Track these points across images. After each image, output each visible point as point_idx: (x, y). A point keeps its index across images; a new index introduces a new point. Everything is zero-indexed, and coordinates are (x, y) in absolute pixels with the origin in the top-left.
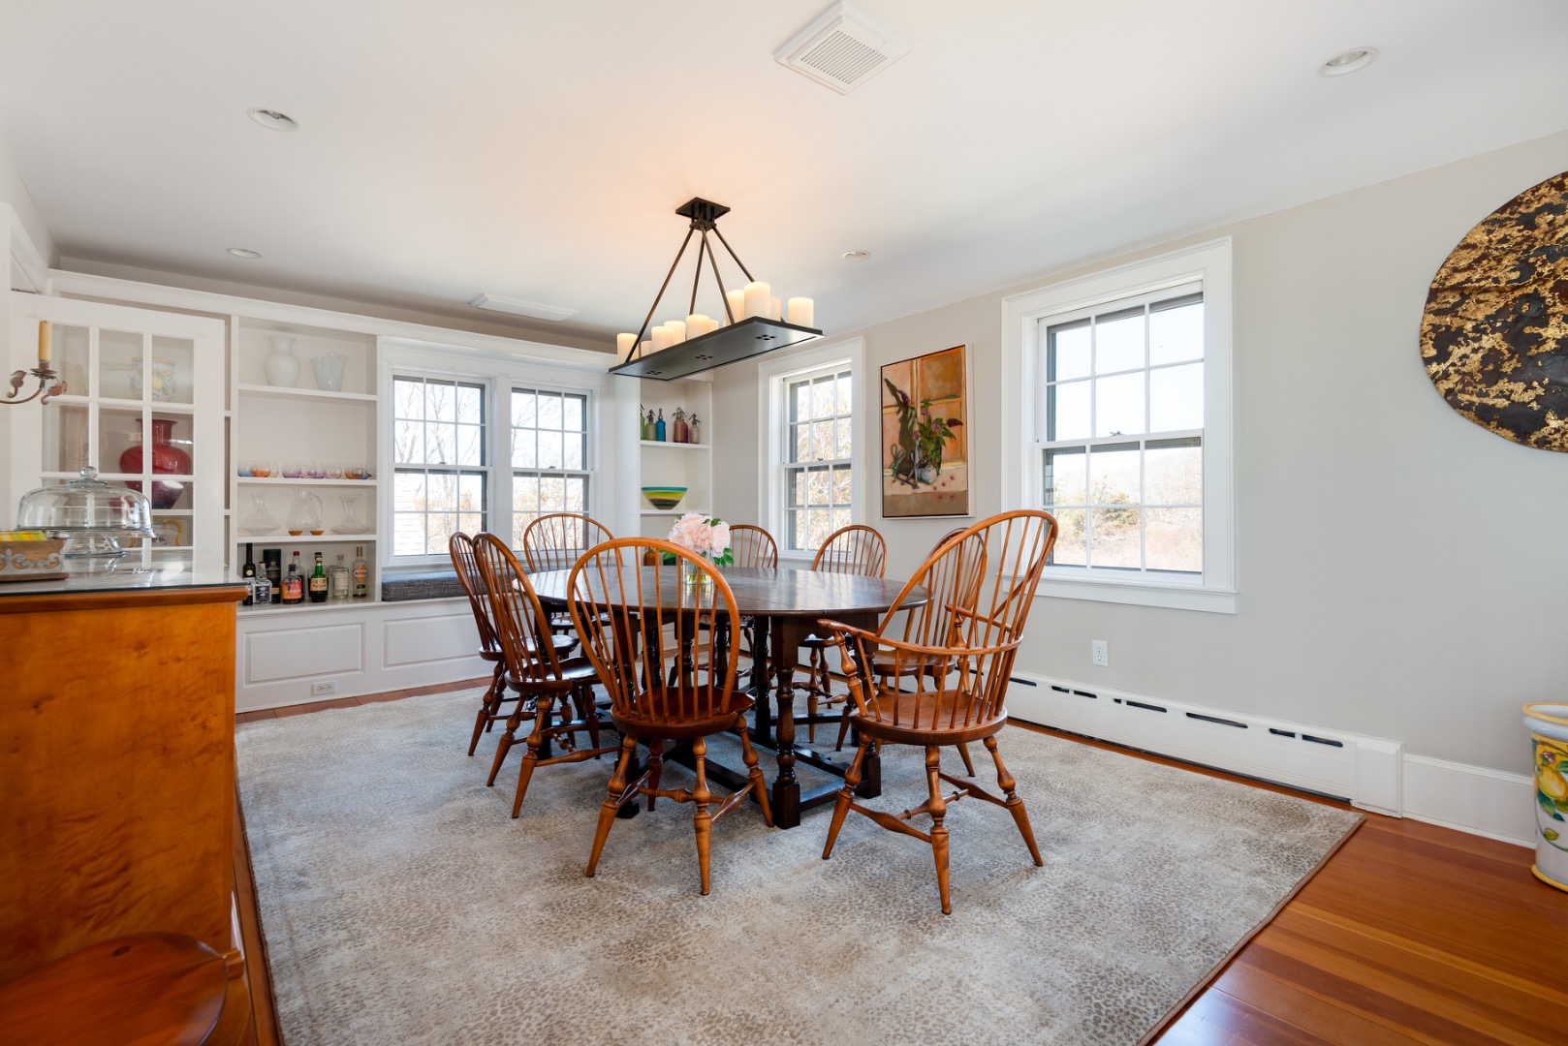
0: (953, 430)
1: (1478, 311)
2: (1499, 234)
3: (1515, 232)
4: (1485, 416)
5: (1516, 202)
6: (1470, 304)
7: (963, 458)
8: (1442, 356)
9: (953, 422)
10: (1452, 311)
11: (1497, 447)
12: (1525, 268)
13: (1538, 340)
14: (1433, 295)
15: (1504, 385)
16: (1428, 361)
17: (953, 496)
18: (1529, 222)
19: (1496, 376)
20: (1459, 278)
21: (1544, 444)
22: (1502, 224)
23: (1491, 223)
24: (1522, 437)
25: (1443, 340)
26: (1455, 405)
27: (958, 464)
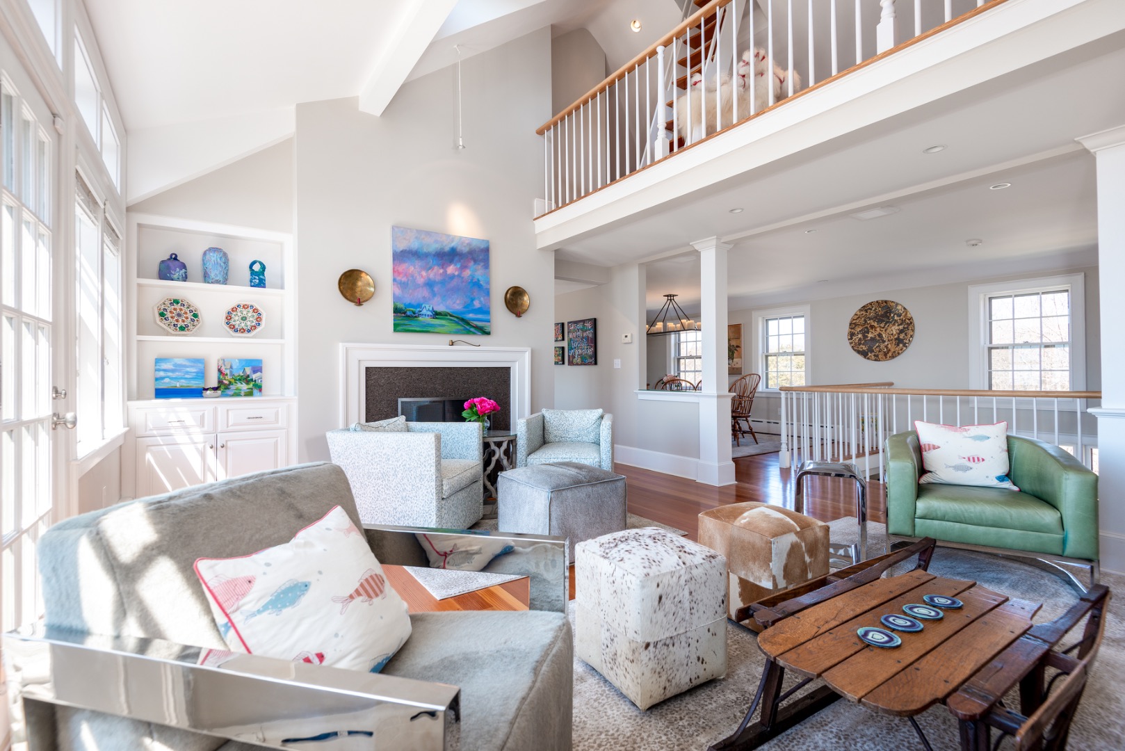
0: (738, 349)
1: (858, 329)
2: (861, 313)
3: (864, 313)
4: (859, 352)
5: (864, 307)
6: (857, 327)
7: (741, 357)
8: (851, 339)
9: (738, 347)
10: (853, 328)
11: (860, 358)
12: (865, 321)
13: (867, 337)
14: (850, 324)
15: (861, 346)
16: (849, 339)
17: (737, 369)
18: (866, 311)
19: (860, 344)
20: (855, 321)
21: (868, 359)
22: (862, 310)
23: (860, 310)
24: (865, 357)
25: (852, 335)
26: (854, 349)
27: (740, 359)
